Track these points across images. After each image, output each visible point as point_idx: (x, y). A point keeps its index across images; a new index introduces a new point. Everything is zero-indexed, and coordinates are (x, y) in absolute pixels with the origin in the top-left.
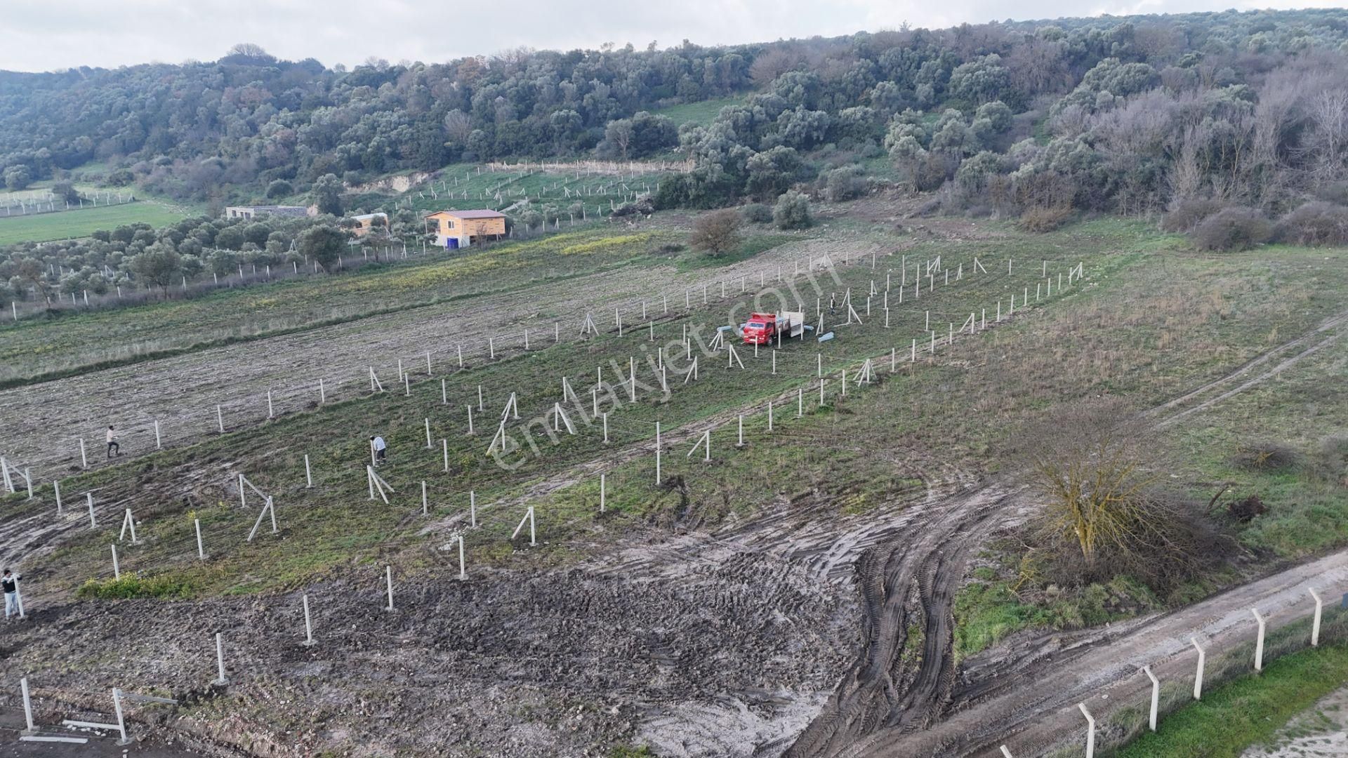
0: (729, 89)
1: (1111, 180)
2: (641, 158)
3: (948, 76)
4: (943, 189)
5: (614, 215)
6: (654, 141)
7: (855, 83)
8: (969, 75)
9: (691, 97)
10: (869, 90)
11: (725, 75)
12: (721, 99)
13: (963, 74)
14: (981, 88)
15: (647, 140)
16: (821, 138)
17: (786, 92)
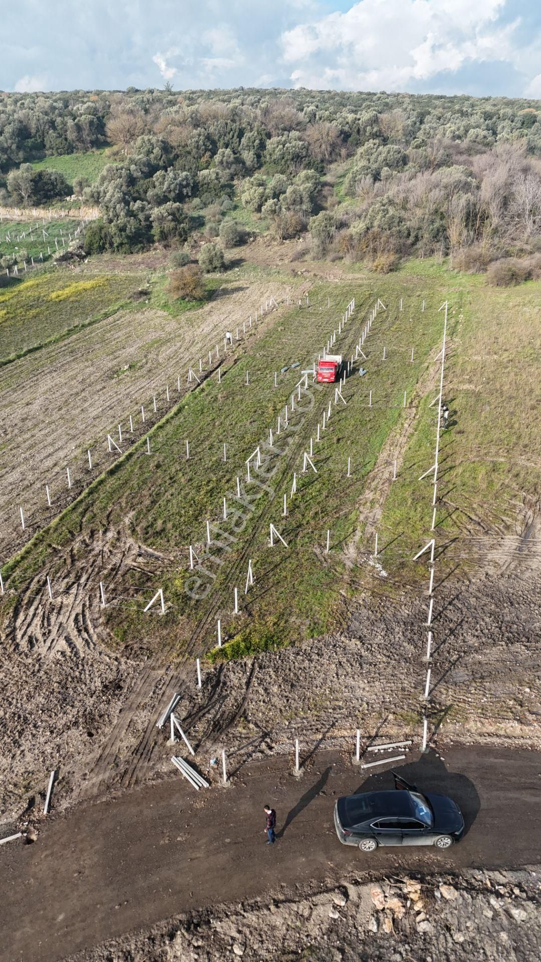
0: (89, 145)
1: (413, 234)
2: (42, 206)
3: (262, 146)
4: (299, 239)
5: (57, 260)
6: (50, 191)
7: (198, 148)
8: (281, 146)
9: (59, 150)
10: (208, 154)
11: (85, 133)
12: (84, 153)
13: (275, 145)
14: (290, 157)
15: (44, 190)
16: (190, 194)
17: (149, 152)
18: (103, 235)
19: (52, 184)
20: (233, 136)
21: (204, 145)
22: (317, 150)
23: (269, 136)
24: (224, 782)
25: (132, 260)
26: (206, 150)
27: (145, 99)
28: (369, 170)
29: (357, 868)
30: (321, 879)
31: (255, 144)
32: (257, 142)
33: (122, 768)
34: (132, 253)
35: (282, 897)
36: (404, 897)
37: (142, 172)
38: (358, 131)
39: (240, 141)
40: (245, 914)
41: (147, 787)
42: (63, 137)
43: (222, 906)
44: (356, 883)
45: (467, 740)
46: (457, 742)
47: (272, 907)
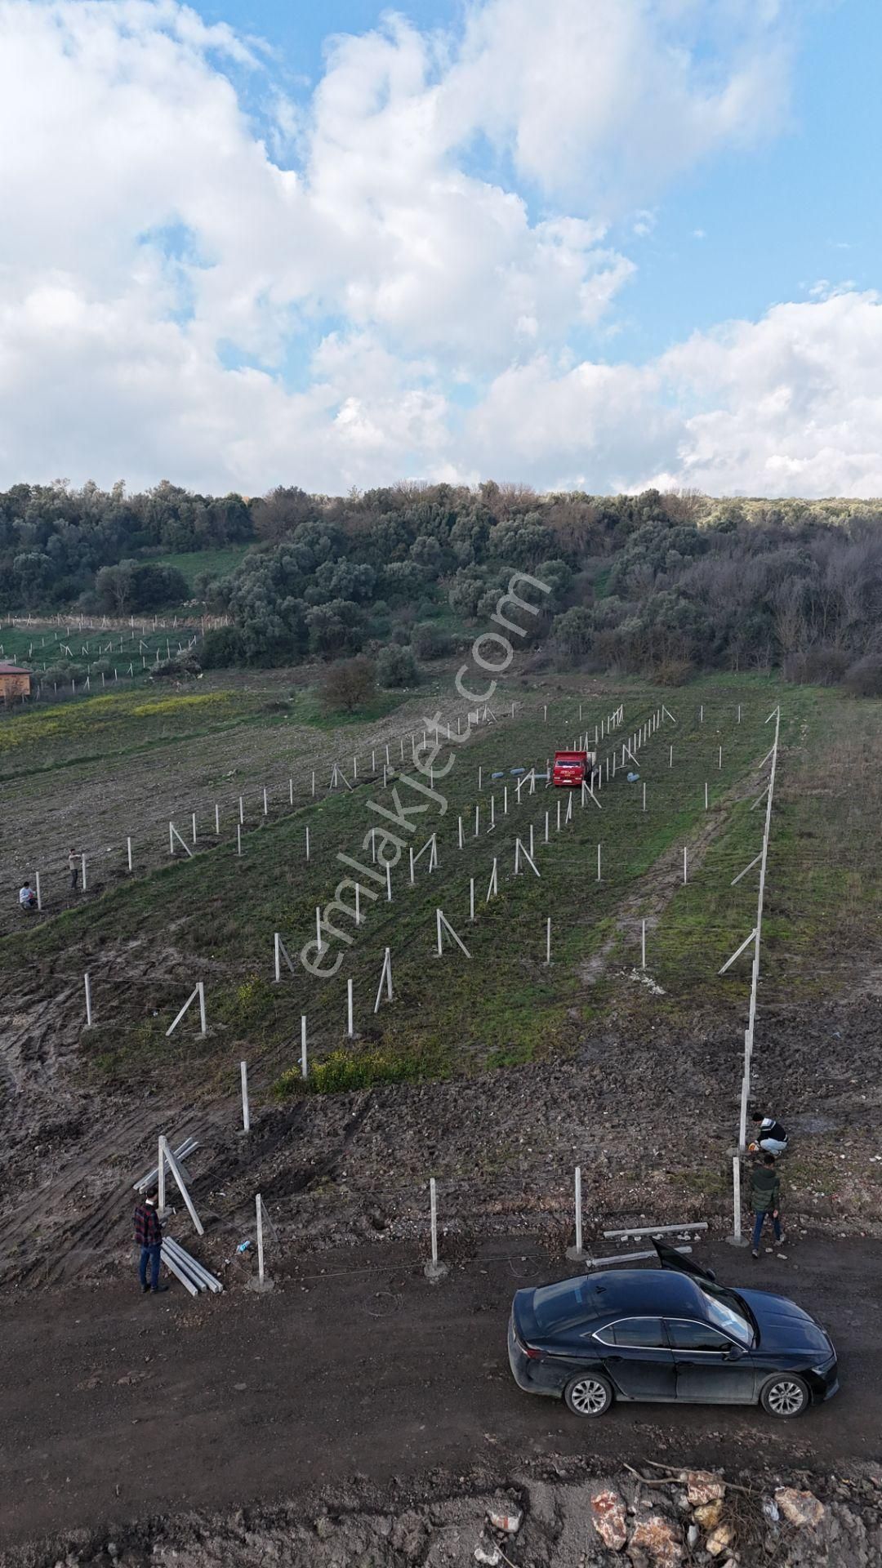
0: (226, 539)
1: (719, 634)
2: (144, 613)
3: (483, 535)
4: (537, 648)
5: (154, 674)
6: (158, 592)
7: (386, 538)
8: (512, 534)
9: (181, 546)
10: (401, 544)
11: (221, 523)
12: (217, 550)
13: (504, 533)
14: (526, 547)
15: (150, 591)
16: (370, 595)
17: (312, 544)
18: (230, 642)
19: (163, 582)
20: (440, 523)
21: (396, 534)
22: (567, 538)
23: (494, 522)
24: (260, 1282)
25: (272, 677)
26: (398, 540)
28: (648, 559)
29: (557, 1448)
31: (473, 532)
32: (476, 529)
33: (32, 1257)
34: (273, 667)
35: (350, 1502)
36: (681, 1519)
37: (300, 566)
38: (631, 515)
39: (450, 530)
40: (248, 1537)
41: (78, 1289)
42: (189, 528)
43: (193, 1517)
44: (553, 1478)
45: (840, 1227)
46: (816, 1230)
47: (322, 1523)
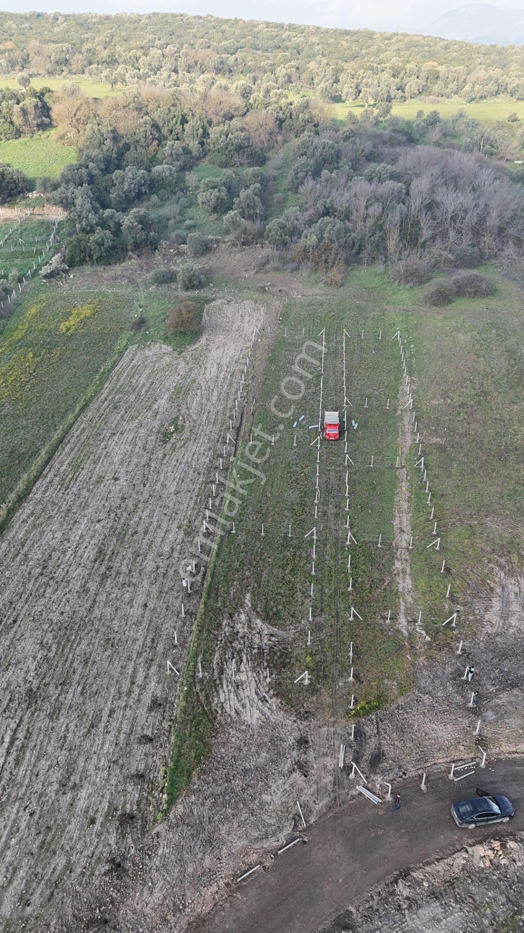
0: (35, 128)
1: (357, 245)
2: (6, 204)
3: (206, 134)
4: (257, 244)
5: (45, 277)
6: (13, 190)
7: (146, 137)
8: (224, 137)
9: (7, 136)
10: (156, 142)
11: (31, 117)
12: (31, 137)
13: (218, 135)
14: (233, 147)
15: (8, 189)
16: (148, 192)
17: (102, 143)
18: (82, 248)
19: (15, 181)
20: (176, 123)
21: (151, 134)
22: (257, 140)
23: (212, 126)
24: (389, 797)
25: (112, 273)
26: (153, 139)
27: (64, 49)
28: (309, 167)
29: (468, 838)
30: (454, 846)
31: (199, 133)
32: (201, 130)
33: (332, 795)
34: (110, 264)
35: (439, 857)
36: (493, 849)
37: (101, 170)
38: (291, 117)
39: (183, 128)
40: (425, 868)
42: (9, 120)
43: (413, 865)
44: (471, 846)
46: (498, 759)
47: (436, 863)
